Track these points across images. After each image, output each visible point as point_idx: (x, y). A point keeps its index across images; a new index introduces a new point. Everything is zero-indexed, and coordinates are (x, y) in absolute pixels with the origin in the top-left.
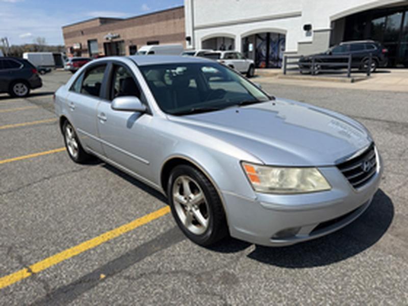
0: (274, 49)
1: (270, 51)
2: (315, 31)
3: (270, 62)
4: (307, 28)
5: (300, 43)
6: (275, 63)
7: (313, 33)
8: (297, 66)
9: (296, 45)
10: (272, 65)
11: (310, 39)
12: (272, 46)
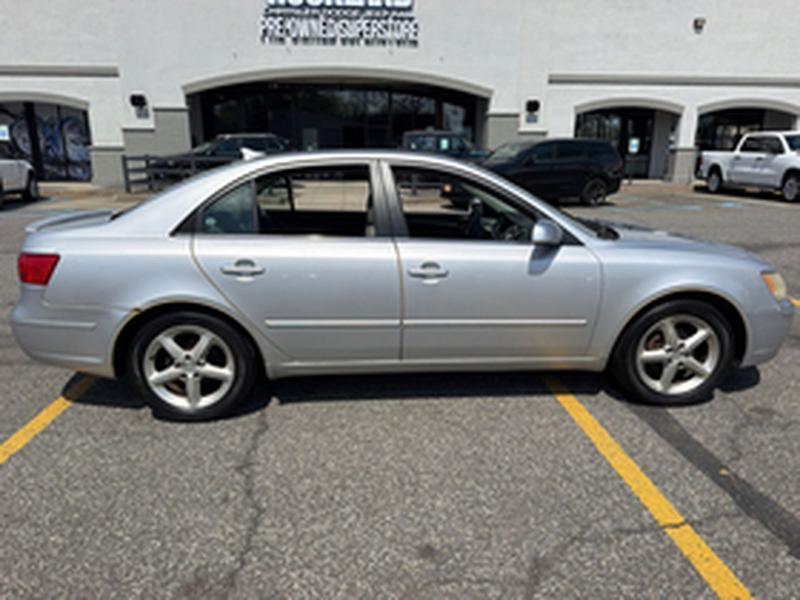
0: (51, 138)
1: (42, 144)
2: (156, 110)
3: (47, 167)
4: (138, 101)
5: (125, 131)
6: (60, 169)
7: (152, 114)
8: (144, 176)
9: (121, 135)
10: (54, 173)
11: (148, 124)
12: (44, 133)
